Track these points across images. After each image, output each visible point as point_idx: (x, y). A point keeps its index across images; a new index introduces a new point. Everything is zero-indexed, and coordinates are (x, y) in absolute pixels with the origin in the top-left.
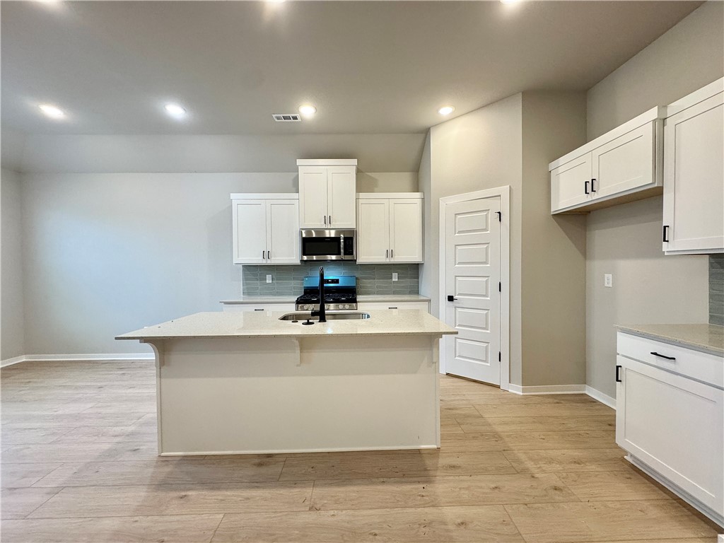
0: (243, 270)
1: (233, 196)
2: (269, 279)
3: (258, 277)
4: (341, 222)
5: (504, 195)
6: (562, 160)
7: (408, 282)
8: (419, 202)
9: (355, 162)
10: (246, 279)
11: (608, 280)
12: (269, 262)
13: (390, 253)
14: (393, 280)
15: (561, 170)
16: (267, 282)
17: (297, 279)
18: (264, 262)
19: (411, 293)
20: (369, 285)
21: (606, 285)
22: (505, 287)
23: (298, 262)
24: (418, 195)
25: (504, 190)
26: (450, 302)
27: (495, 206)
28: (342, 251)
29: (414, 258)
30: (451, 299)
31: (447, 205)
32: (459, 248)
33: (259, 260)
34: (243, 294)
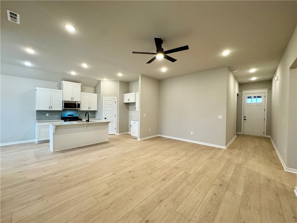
0: (36, 112)
1: (37, 88)
2: (47, 115)
3: (43, 114)
4: (76, 99)
5: (116, 99)
6: (125, 94)
7: (93, 115)
10: (37, 115)
12: (51, 110)
13: (89, 108)
14: (89, 115)
15: (125, 96)
17: (58, 115)
18: (49, 110)
19: (93, 118)
20: (82, 116)
22: (116, 116)
23: (62, 110)
24: (96, 94)
27: (114, 100)
28: (77, 107)
29: (95, 109)
30: (105, 118)
31: (105, 99)
32: (107, 108)
33: (48, 109)
34: (36, 120)
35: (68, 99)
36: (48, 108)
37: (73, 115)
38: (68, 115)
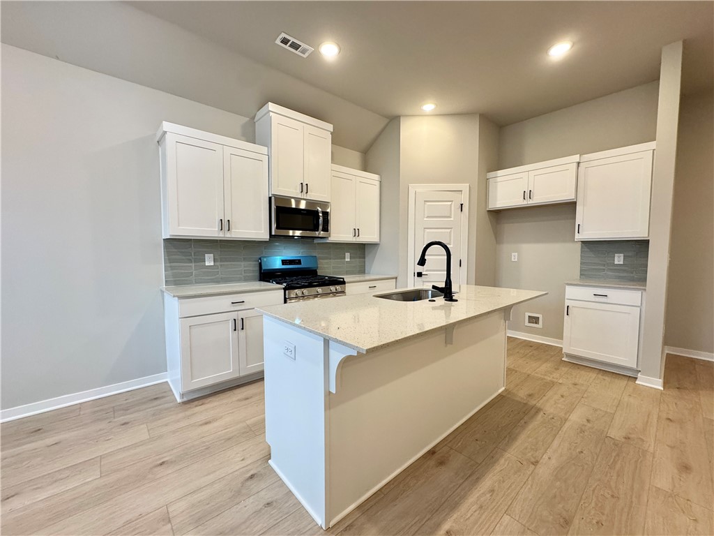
0: (166, 247)
1: (166, 126)
2: (209, 261)
3: (191, 257)
4: (317, 192)
5: (465, 191)
6: (500, 173)
7: (357, 262)
8: (377, 183)
9: (330, 127)
10: (170, 259)
11: (514, 257)
12: (228, 236)
13: (357, 232)
14: (346, 260)
15: (499, 179)
16: (207, 264)
17: (249, 259)
18: (220, 235)
19: (360, 273)
20: (326, 266)
21: (513, 260)
22: (465, 263)
24: (376, 176)
25: (465, 187)
26: (419, 278)
27: (458, 199)
28: (321, 227)
29: (371, 238)
30: (420, 275)
31: (417, 193)
32: (428, 230)
33: (212, 232)
34: (167, 282)
35: (289, 190)
36: (217, 228)
37: (299, 262)
38: (284, 262)
